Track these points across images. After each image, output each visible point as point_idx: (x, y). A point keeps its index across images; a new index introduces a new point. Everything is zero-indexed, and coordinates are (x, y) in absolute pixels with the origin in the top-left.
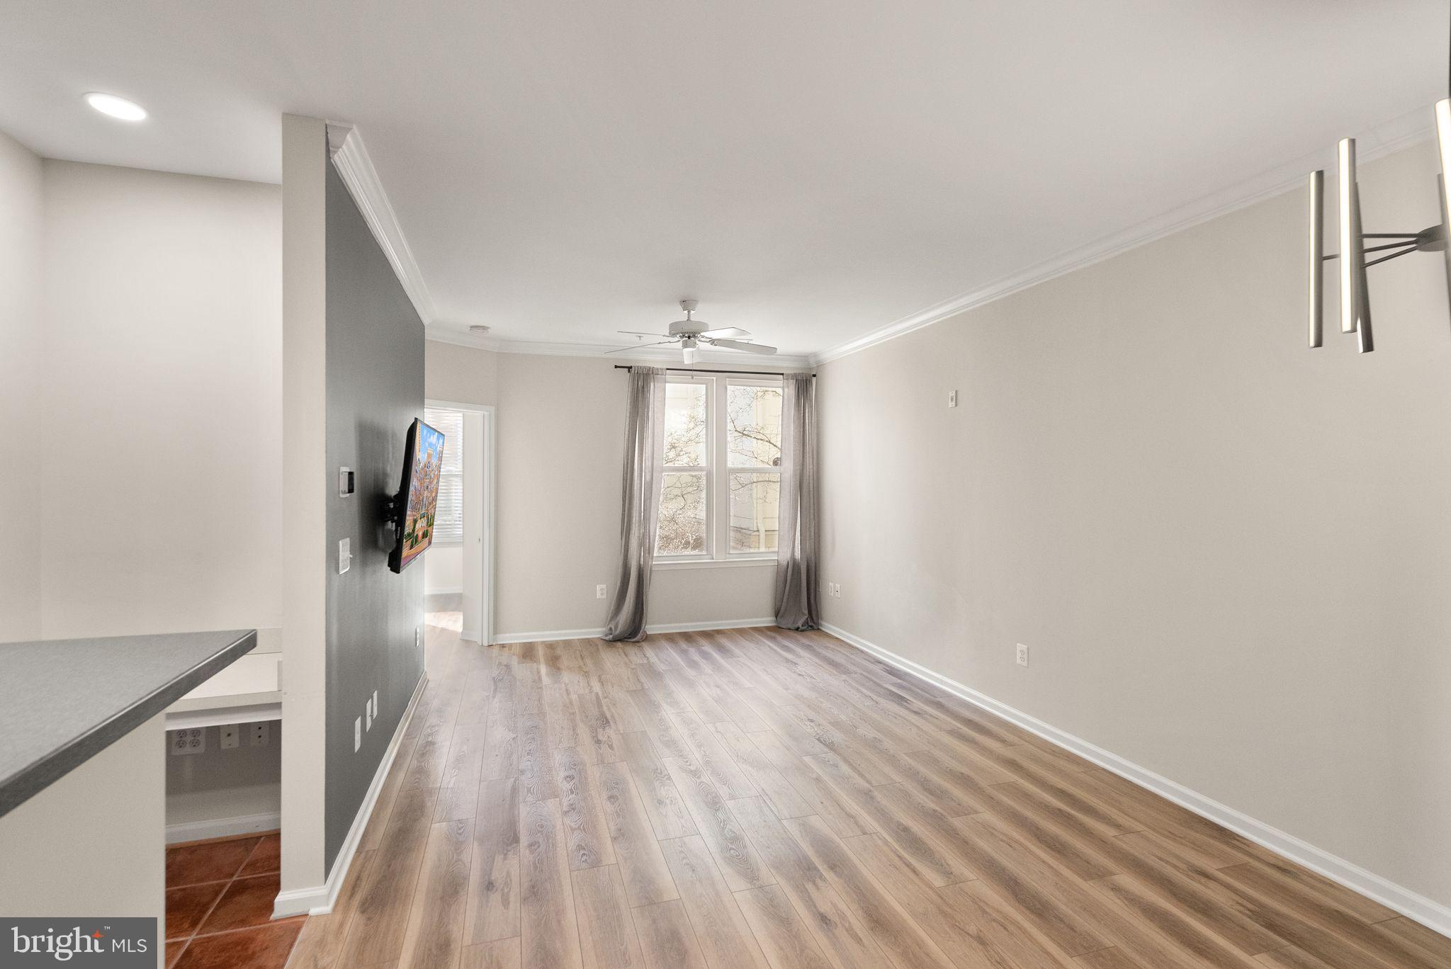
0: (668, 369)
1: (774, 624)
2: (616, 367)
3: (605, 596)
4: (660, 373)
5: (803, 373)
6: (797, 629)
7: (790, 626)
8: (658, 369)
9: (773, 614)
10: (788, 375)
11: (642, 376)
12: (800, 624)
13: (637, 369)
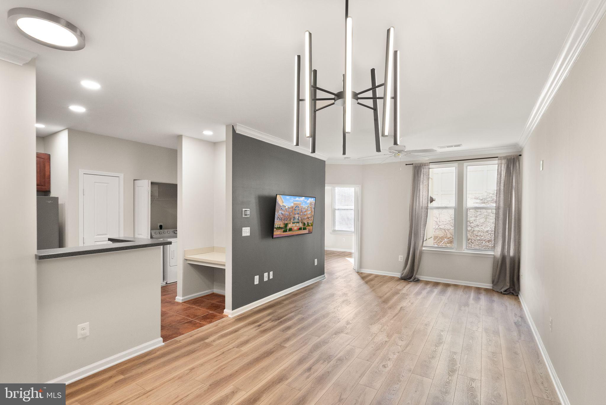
0: (430, 163)
1: (491, 288)
2: (406, 165)
3: (402, 261)
4: (426, 165)
5: (512, 155)
6: (501, 293)
7: (498, 290)
8: (425, 163)
9: (492, 283)
10: (501, 157)
11: (417, 167)
12: (502, 290)
13: (415, 165)
